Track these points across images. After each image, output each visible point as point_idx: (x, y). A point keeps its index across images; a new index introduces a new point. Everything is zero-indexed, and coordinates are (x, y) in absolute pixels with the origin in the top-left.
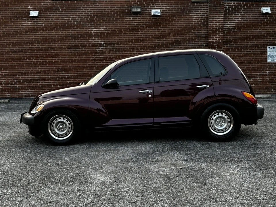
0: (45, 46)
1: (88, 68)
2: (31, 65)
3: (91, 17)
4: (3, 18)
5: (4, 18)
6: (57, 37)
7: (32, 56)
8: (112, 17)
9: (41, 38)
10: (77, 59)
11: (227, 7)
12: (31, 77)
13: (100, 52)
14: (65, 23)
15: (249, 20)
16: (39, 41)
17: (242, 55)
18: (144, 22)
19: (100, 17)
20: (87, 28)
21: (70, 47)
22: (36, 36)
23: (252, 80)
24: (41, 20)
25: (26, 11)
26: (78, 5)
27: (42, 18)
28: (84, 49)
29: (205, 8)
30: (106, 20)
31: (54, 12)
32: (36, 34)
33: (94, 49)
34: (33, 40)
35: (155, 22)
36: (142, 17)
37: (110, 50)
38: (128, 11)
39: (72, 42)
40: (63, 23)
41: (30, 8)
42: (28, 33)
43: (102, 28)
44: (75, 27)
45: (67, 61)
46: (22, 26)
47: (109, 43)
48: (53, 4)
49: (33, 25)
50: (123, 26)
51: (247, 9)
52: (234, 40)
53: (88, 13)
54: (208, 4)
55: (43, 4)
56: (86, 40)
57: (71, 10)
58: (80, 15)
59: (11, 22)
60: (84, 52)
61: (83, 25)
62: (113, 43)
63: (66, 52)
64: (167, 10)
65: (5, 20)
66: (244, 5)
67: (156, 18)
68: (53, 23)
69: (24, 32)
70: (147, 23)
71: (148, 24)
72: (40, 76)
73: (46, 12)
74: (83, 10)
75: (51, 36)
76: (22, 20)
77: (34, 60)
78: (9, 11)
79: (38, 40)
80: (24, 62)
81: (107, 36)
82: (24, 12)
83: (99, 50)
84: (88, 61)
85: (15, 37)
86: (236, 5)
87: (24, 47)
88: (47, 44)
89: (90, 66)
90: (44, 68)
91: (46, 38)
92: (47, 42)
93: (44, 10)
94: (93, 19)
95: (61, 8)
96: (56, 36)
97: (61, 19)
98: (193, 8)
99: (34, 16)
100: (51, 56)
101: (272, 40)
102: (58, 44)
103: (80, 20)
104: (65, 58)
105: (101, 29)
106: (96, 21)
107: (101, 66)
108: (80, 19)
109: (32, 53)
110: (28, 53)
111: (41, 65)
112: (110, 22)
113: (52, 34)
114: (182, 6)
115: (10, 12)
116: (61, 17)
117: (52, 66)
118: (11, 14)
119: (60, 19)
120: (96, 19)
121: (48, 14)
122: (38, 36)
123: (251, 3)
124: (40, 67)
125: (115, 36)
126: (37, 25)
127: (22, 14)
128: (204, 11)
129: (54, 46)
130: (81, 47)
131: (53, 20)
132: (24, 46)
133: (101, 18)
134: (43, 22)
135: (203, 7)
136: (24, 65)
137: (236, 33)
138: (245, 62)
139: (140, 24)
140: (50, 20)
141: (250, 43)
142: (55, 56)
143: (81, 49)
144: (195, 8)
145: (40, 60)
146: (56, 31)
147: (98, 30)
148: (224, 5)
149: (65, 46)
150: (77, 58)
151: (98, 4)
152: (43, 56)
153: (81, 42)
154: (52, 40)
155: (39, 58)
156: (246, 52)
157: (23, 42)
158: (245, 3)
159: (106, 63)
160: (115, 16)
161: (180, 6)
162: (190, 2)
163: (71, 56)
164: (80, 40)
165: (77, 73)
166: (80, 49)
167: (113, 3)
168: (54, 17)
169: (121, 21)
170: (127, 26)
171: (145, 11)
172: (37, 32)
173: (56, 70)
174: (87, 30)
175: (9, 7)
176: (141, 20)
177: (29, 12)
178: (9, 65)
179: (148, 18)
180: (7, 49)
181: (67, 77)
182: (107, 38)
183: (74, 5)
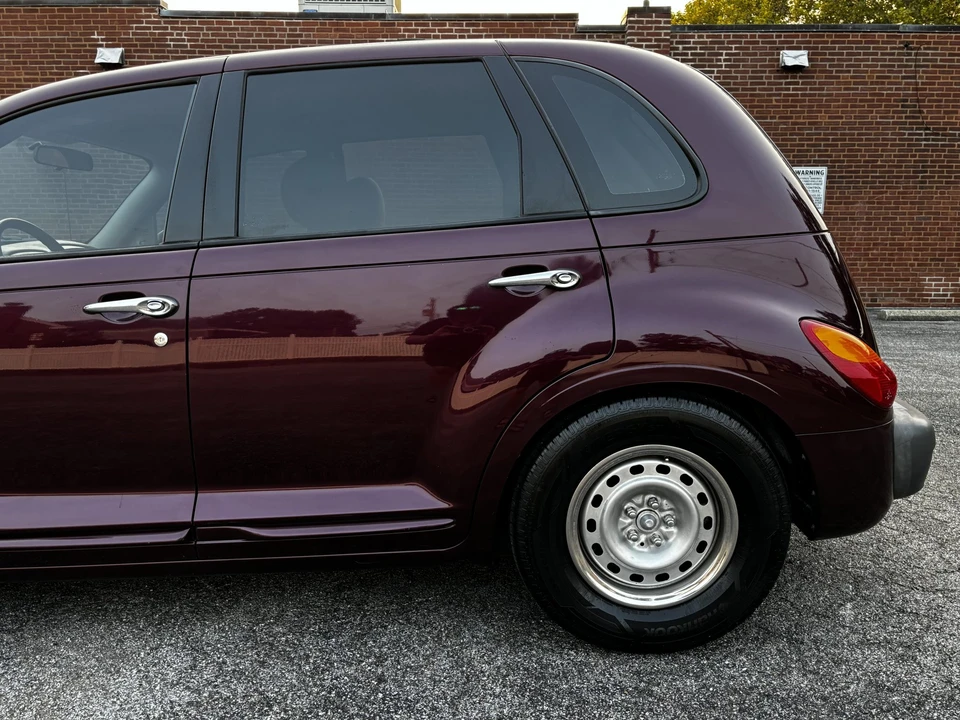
4: (19, 68)
5: (24, 68)
11: (680, 46)
15: (743, 89)
25: (88, 48)
26: (240, 32)
31: (169, 52)
41: (97, 40)
48: (166, 28)
51: (738, 54)
54: (623, 37)
55: (137, 28)
65: (26, 74)
66: (729, 43)
73: (147, 52)
78: (35, 46)
82: (80, 51)
86: (705, 43)
93: (141, 45)
95: (189, 41)
99: (109, 61)
101: (807, 151)
115: (40, 51)
118: (41, 57)
121: (150, 57)
123: (752, 37)
127: (75, 57)
148: (672, 43)
151: (301, 30)
158: (734, 36)
162: (571, 31)
167: (344, 30)
175: (36, 34)
177: (96, 52)
183: (228, 32)
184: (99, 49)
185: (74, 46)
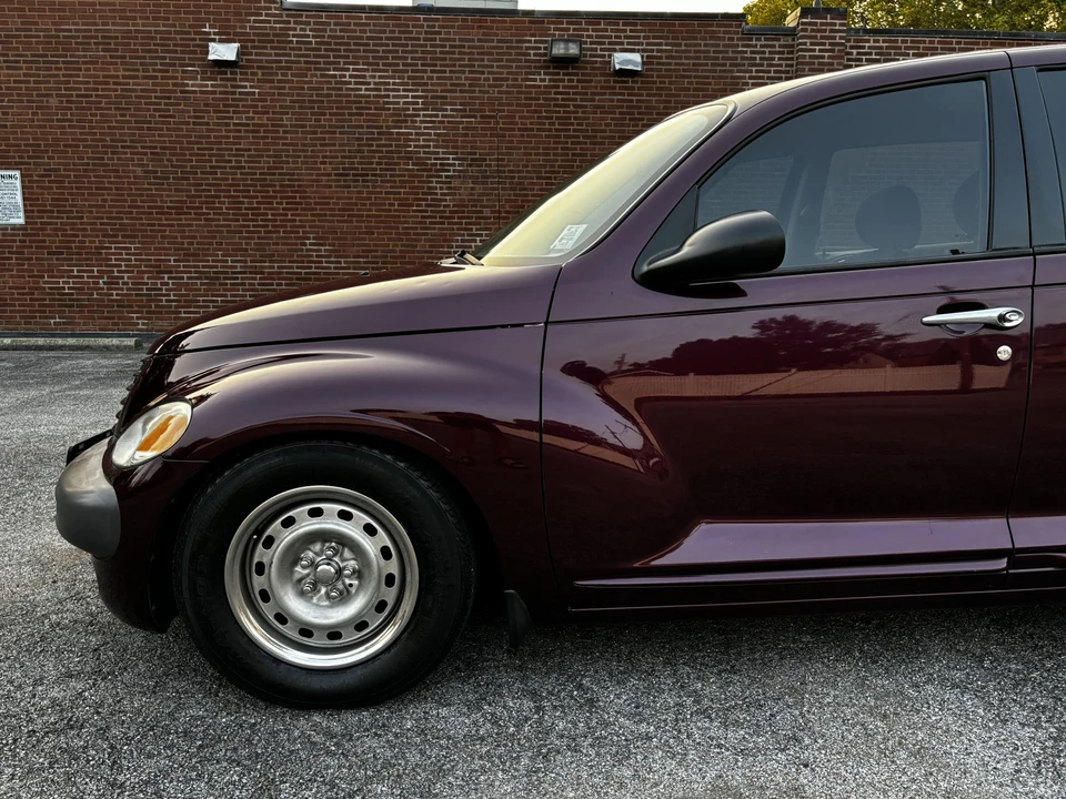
0: (262, 165)
1: (402, 240)
2: (216, 226)
3: (413, 71)
4: (116, 63)
5: (122, 63)
6: (300, 135)
7: (219, 197)
8: (483, 73)
10: (367, 210)
11: (855, 51)
12: (216, 267)
13: (441, 188)
14: (328, 89)
16: (241, 146)
18: (586, 94)
19: (445, 72)
20: (401, 106)
21: (344, 169)
22: (230, 131)
24: (246, 74)
25: (198, 42)
26: (372, 28)
27: (253, 67)
28: (391, 176)
29: (783, 53)
30: (463, 82)
31: (291, 49)
32: (231, 121)
33: (423, 176)
34: (220, 143)
35: (623, 94)
36: (583, 75)
37: (473, 183)
38: (535, 55)
39: (349, 151)
40: (322, 89)
41: (209, 33)
42: (203, 117)
43: (452, 110)
44: (360, 102)
45: (335, 215)
46: (182, 92)
47: (472, 160)
48: (289, 22)
49: (221, 93)
50: (518, 105)
53: (406, 58)
54: (793, 40)
55: (255, 21)
56: (397, 146)
57: (349, 44)
58: (378, 64)
59: (144, 77)
60: (391, 187)
61: (388, 96)
62: (485, 160)
63: (330, 187)
64: (664, 55)
65: (125, 70)
66: (906, 48)
67: (627, 82)
68: (290, 88)
69: (192, 114)
70: (597, 98)
71: (599, 100)
72: (245, 262)
73: (266, 48)
74: (387, 45)
75: (281, 129)
76: (186, 72)
77: (227, 208)
78: (136, 38)
79: (239, 143)
80: (193, 216)
81: (467, 135)
82: (188, 46)
83: (437, 182)
84: (404, 217)
85: (162, 129)
86: (881, 48)
87: (192, 167)
88: (268, 156)
89: (409, 234)
90: (259, 238)
91: (264, 138)
92: (269, 150)
93: (259, 41)
94: (422, 78)
95: (314, 37)
96: (297, 132)
97: (316, 76)
98: (746, 52)
99: (225, 58)
100: (282, 198)
102: (305, 157)
103: (377, 80)
104: (328, 204)
105: (446, 110)
106: (432, 85)
107: (445, 235)
108: (380, 77)
109: (220, 185)
110: (207, 185)
111: (249, 226)
112: (477, 89)
113: (286, 126)
114: (713, 45)
115: (142, 44)
116: (316, 69)
117: (284, 232)
118: (143, 51)
119: (312, 76)
120: (432, 78)
121: (270, 55)
122: (240, 131)
123: (931, 42)
124: (247, 232)
125: (492, 136)
126: (234, 93)
127: (183, 52)
128: (781, 65)
129: (291, 165)
130: (381, 170)
131: (290, 78)
132: (191, 161)
133: (448, 75)
134: (256, 84)
135: (778, 49)
136: (191, 225)
139: (575, 100)
140: (280, 77)
142: (295, 197)
143: (380, 176)
144: (752, 52)
145: (246, 209)
146: (301, 114)
147: (437, 116)
148: (846, 47)
149: (328, 166)
150: (365, 205)
151: (440, 27)
152: (257, 197)
153: (382, 152)
154: (284, 144)
155: (243, 203)
157: (188, 149)
158: (912, 42)
159: (461, 223)
160: (495, 70)
161: (706, 45)
162: (737, 33)
163: (347, 198)
164: (378, 146)
165: (367, 257)
166: (375, 175)
167: (487, 28)
168: (290, 69)
169: (513, 86)
170: (530, 105)
171: (591, 56)
172: (234, 115)
173: (296, 244)
174: (400, 115)
175: (137, 25)
176: (577, 87)
177: (208, 46)
178: (142, 225)
179: (600, 82)
180: (134, 171)
181: (335, 268)
182: (465, 142)
183: (358, 28)
184: (211, 45)
185: (181, 39)
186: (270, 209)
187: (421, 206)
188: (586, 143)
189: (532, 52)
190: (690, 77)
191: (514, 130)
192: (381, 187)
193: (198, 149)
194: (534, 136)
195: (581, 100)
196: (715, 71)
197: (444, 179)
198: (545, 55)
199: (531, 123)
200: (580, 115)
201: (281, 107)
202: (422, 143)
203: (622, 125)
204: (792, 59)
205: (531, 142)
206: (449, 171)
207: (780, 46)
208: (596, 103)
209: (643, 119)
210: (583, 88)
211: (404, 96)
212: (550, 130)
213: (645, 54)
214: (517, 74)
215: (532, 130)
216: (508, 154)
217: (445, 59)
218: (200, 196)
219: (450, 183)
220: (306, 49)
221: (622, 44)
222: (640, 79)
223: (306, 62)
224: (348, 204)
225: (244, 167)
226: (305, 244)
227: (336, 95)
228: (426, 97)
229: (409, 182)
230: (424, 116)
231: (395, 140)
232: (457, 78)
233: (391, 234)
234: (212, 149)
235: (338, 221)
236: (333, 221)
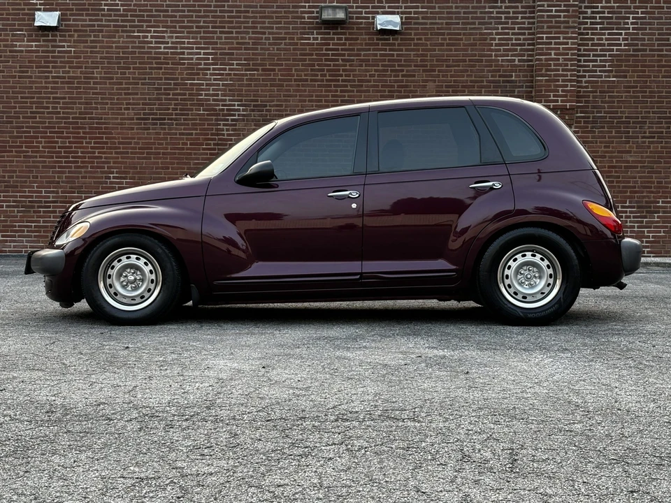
0: (75, 111)
2: (33, 162)
3: (204, 32)
6: (108, 86)
7: (37, 137)
8: (264, 33)
9: (64, 88)
10: (163, 149)
11: (589, 11)
12: (32, 197)
13: (228, 130)
14: (133, 47)
15: (650, 50)
16: (58, 95)
17: (630, 147)
18: (353, 50)
19: (232, 33)
20: (194, 61)
21: (144, 114)
22: (49, 83)
23: (658, 217)
24: (65, 36)
25: (26, 11)
27: (70, 31)
28: (185, 119)
29: (525, 13)
30: (247, 41)
31: (103, 15)
32: (50, 75)
33: (212, 120)
34: (40, 93)
35: (385, 50)
36: (350, 34)
37: (255, 125)
38: (309, 18)
39: (150, 99)
40: (128, 48)
41: (36, 4)
42: (27, 72)
43: (237, 65)
44: (160, 58)
45: (136, 153)
46: (11, 51)
47: (254, 106)
49: (43, 52)
50: (294, 60)
51: (645, 18)
52: (606, 105)
53: (200, 22)
54: (534, 2)
56: (190, 94)
57: (151, 11)
58: (175, 27)
60: (184, 129)
61: (183, 53)
62: (266, 106)
63: (133, 129)
64: (420, 16)
66: (635, 7)
67: (389, 39)
68: (101, 47)
69: (18, 69)
70: (362, 53)
71: (365, 55)
72: (57, 192)
73: (82, 15)
74: (184, 11)
75: (92, 81)
76: (13, 35)
77: (43, 147)
79: (56, 93)
80: (14, 154)
81: (250, 85)
82: (18, 14)
83: (224, 125)
84: (195, 154)
86: (613, 7)
87: (15, 113)
88: (80, 103)
90: (69, 172)
91: (77, 88)
92: (81, 98)
93: (77, 10)
94: (213, 38)
95: (122, 5)
96: (105, 83)
97: (123, 37)
98: (492, 13)
99: (48, 25)
100: (90, 138)
102: (111, 104)
103: (174, 40)
104: (130, 143)
105: (233, 64)
106: (221, 43)
108: (177, 37)
109: (39, 127)
110: (27, 127)
111: (61, 162)
112: (259, 47)
113: (96, 78)
114: (463, 7)
116: (123, 31)
117: (92, 167)
119: (120, 37)
120: (221, 38)
121: (85, 20)
122: (57, 83)
123: (657, 2)
124: (59, 167)
125: (271, 85)
126: (54, 52)
127: (13, 20)
128: (524, 23)
129: (99, 111)
130: (176, 114)
131: (100, 39)
132: (15, 107)
133: (234, 35)
134: (72, 44)
135: (520, 10)
136: (13, 161)
137: (612, 86)
138: (637, 167)
139: (344, 55)
140: (92, 38)
141: (653, 113)
142: (102, 138)
143: (176, 119)
144: (497, 13)
145: (59, 147)
146: (109, 68)
147: (225, 69)
148: (581, 7)
149: (131, 111)
150: (162, 144)
152: (69, 138)
153: (177, 100)
154: (94, 93)
155: (57, 142)
156: (640, 140)
157: (13, 98)
158: (640, 2)
160: (275, 31)
161: (456, 7)
163: (146, 138)
164: (174, 94)
166: (171, 119)
168: (102, 31)
169: (290, 44)
170: (305, 60)
171: (357, 18)
172: (53, 70)
173: (102, 178)
174: (193, 69)
176: (345, 44)
177: (34, 15)
179: (365, 39)
182: (249, 91)
184: (37, 13)
185: (13, 9)
186: (80, 148)
187: (210, 144)
188: (353, 91)
189: (306, 15)
190: (443, 34)
191: (291, 80)
192: (176, 129)
193: (22, 98)
194: (308, 85)
195: (349, 55)
196: (466, 29)
197: (230, 122)
198: (317, 18)
199: (305, 75)
200: (348, 67)
201: (92, 63)
202: (211, 92)
203: (385, 76)
204: (533, 18)
205: (305, 91)
206: (234, 115)
207: (522, 7)
208: (362, 58)
209: (403, 71)
210: (350, 45)
211: (196, 53)
212: (322, 81)
213: (404, 16)
214: (293, 34)
215: (307, 80)
216: (286, 101)
217: (232, 22)
218: (21, 137)
219: (235, 125)
220: (115, 15)
221: (384, 7)
222: (400, 37)
223: (115, 26)
224: (146, 143)
225: (59, 113)
226: (109, 178)
227: (139, 53)
228: (216, 54)
229: (200, 125)
230: (214, 69)
231: (188, 89)
232: (242, 38)
233: (184, 169)
234: (34, 98)
235: (139, 158)
236: (134, 158)
